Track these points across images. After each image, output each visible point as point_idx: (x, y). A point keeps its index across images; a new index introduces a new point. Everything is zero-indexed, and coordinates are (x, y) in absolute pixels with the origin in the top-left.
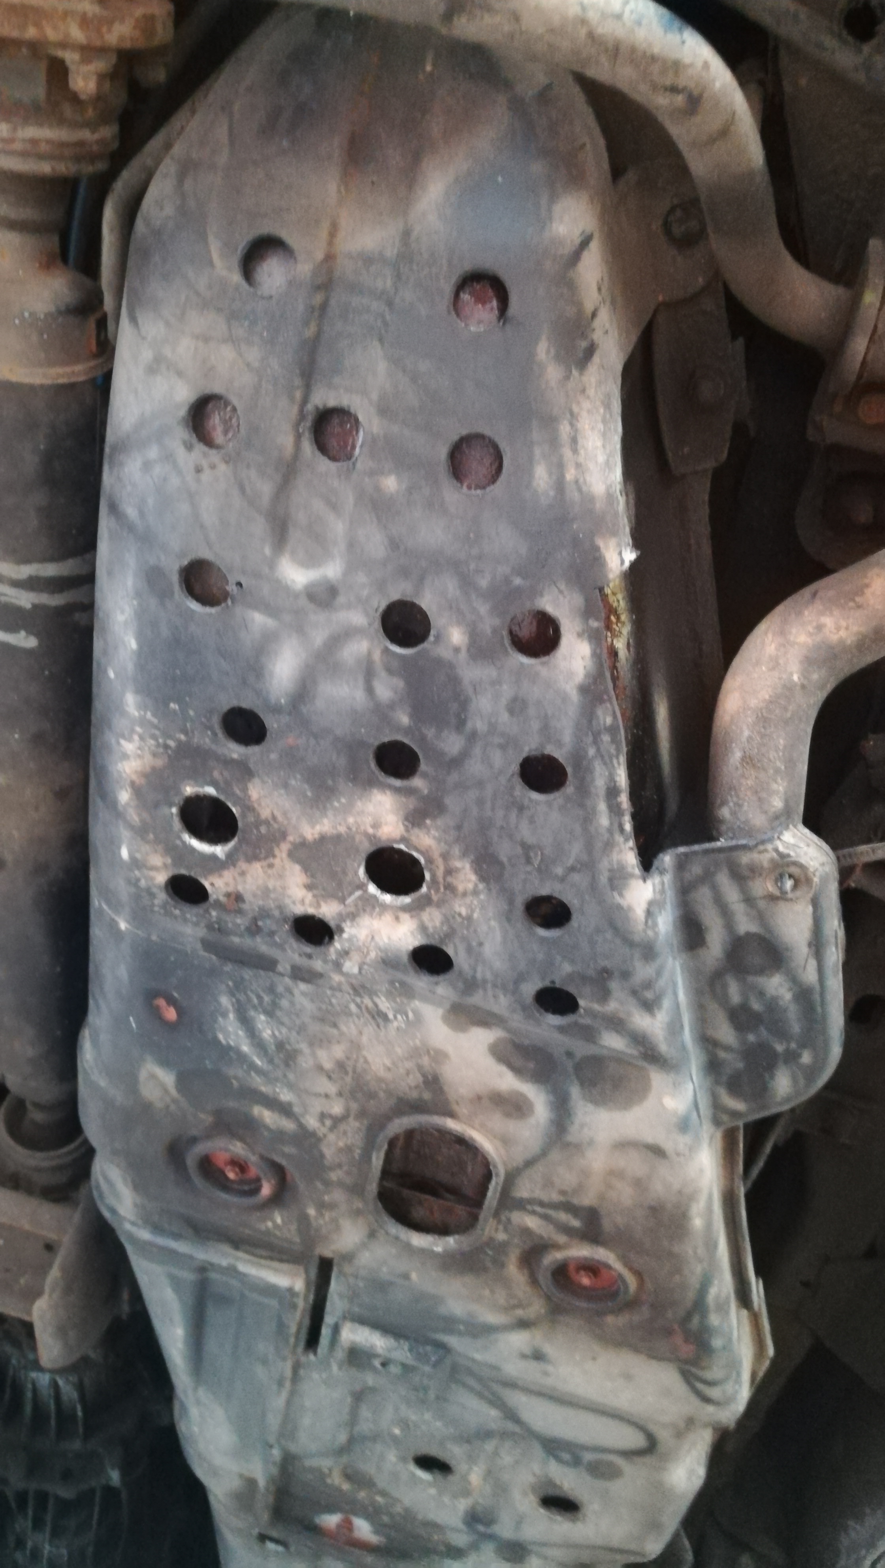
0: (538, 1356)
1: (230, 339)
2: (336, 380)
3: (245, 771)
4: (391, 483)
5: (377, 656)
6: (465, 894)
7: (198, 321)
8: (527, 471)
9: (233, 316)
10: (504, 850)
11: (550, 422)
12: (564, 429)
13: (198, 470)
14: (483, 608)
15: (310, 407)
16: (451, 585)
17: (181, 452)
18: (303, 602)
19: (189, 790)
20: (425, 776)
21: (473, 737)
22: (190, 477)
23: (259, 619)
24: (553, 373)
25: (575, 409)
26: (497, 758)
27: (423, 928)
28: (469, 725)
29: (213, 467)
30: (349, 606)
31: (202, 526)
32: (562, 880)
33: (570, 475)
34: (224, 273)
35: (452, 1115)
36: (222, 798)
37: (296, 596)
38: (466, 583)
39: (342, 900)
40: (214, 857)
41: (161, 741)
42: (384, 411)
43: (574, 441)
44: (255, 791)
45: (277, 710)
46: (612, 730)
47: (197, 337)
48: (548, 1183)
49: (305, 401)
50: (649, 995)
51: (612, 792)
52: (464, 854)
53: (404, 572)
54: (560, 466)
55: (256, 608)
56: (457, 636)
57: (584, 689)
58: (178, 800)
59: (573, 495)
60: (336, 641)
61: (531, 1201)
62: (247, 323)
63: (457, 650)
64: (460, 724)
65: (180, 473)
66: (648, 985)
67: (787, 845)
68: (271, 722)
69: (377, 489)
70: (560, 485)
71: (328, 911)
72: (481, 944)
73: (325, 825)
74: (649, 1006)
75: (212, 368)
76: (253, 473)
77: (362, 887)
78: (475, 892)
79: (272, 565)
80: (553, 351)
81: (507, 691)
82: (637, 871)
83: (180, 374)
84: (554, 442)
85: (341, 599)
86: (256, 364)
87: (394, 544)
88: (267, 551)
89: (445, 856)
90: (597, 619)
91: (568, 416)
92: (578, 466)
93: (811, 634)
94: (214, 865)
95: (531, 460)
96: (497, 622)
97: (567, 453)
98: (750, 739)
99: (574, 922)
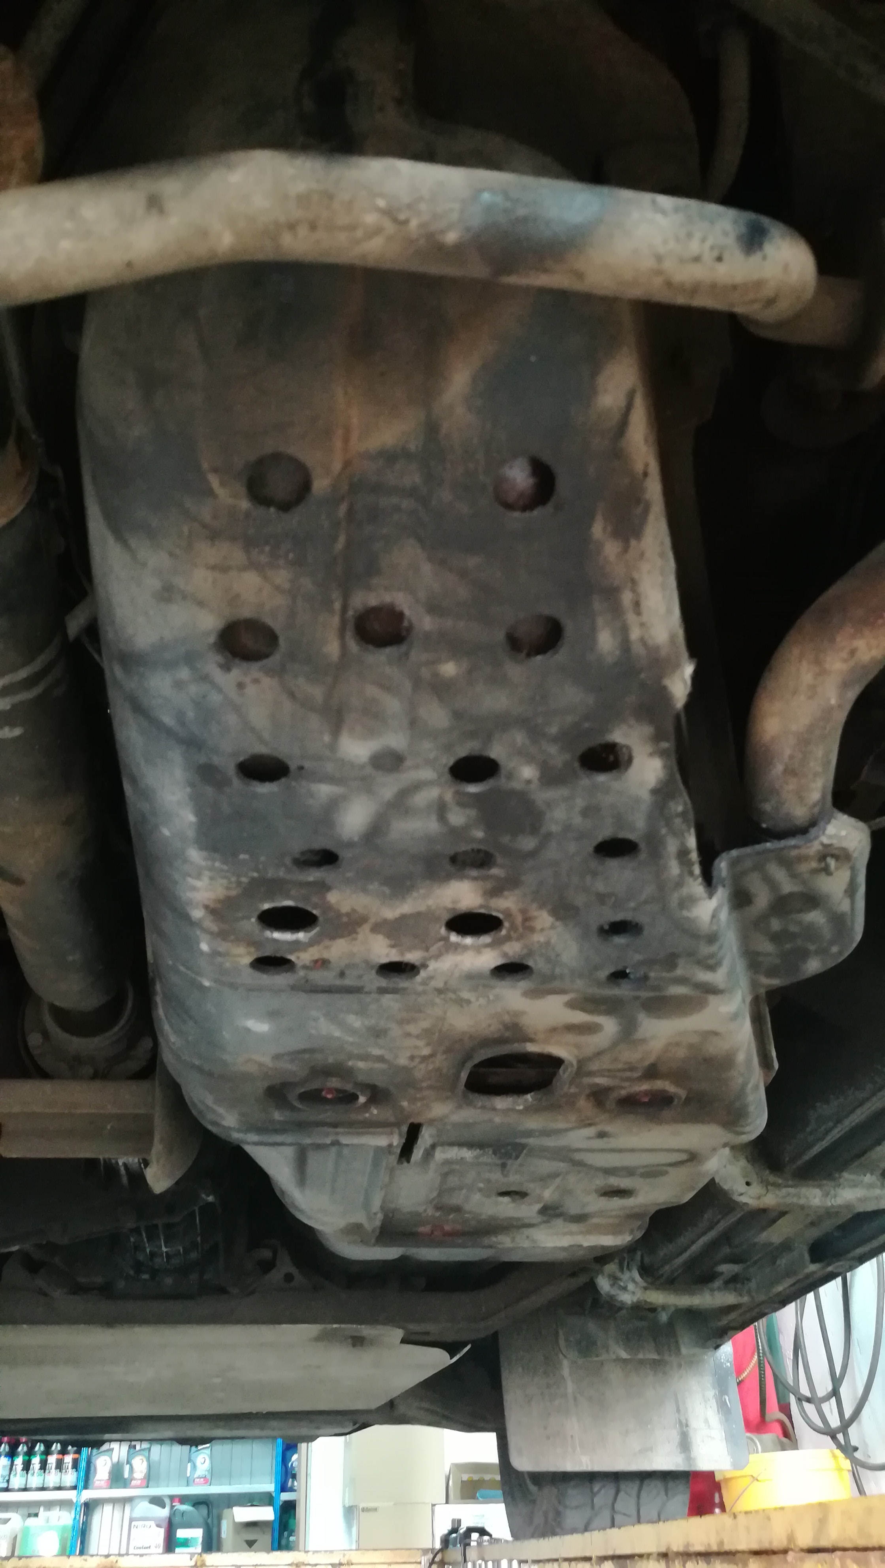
0: (602, 1135)
1: (253, 566)
2: (374, 581)
3: (324, 887)
4: (449, 669)
5: (449, 796)
6: (542, 930)
7: (210, 553)
8: (591, 637)
9: (249, 543)
10: (580, 900)
11: (611, 594)
12: (627, 598)
13: (241, 686)
14: (553, 749)
15: (350, 613)
16: (520, 737)
17: (218, 675)
18: (369, 770)
19: (266, 906)
20: (501, 866)
21: (549, 835)
22: (233, 694)
23: (324, 790)
24: (611, 549)
25: (636, 575)
26: (572, 847)
27: (505, 955)
28: (543, 830)
29: (256, 681)
30: (417, 767)
31: (253, 729)
32: (634, 909)
33: (635, 634)
34: (230, 501)
35: (531, 1040)
36: (300, 905)
37: (362, 767)
38: (535, 733)
39: (427, 949)
40: (297, 942)
41: (234, 879)
42: (434, 608)
43: (637, 604)
44: (332, 897)
45: (350, 844)
46: (683, 814)
47: (213, 568)
48: (616, 1060)
49: (344, 609)
50: (711, 962)
51: (683, 854)
52: (541, 907)
53: (473, 735)
54: (625, 630)
55: (321, 780)
56: (528, 772)
57: (654, 792)
58: (257, 913)
59: (638, 649)
60: (405, 794)
61: (598, 1071)
62: (267, 548)
63: (529, 782)
64: (534, 829)
65: (220, 690)
66: (712, 956)
67: (830, 837)
68: (345, 854)
69: (436, 675)
70: (625, 645)
71: (412, 957)
72: (558, 955)
73: (406, 907)
74: (712, 968)
75: (237, 596)
76: (301, 681)
77: (446, 939)
78: (552, 927)
79: (333, 747)
80: (609, 529)
81: (580, 803)
82: (705, 895)
83: (201, 604)
84: (616, 610)
85: (408, 763)
86: (287, 586)
87: (457, 715)
88: (327, 738)
89: (523, 911)
90: (667, 740)
91: (629, 585)
92: (642, 625)
93: (845, 661)
94: (296, 946)
95: (594, 629)
96: (567, 756)
97: (631, 618)
98: (791, 757)
99: (646, 932)
